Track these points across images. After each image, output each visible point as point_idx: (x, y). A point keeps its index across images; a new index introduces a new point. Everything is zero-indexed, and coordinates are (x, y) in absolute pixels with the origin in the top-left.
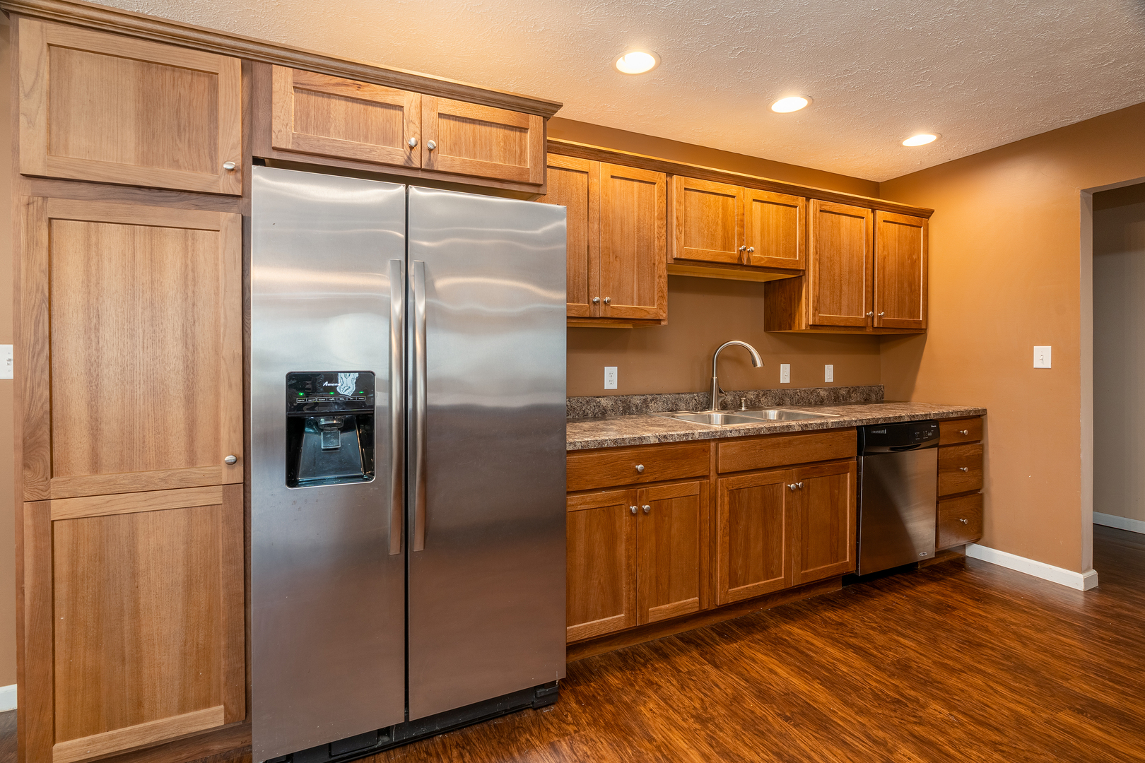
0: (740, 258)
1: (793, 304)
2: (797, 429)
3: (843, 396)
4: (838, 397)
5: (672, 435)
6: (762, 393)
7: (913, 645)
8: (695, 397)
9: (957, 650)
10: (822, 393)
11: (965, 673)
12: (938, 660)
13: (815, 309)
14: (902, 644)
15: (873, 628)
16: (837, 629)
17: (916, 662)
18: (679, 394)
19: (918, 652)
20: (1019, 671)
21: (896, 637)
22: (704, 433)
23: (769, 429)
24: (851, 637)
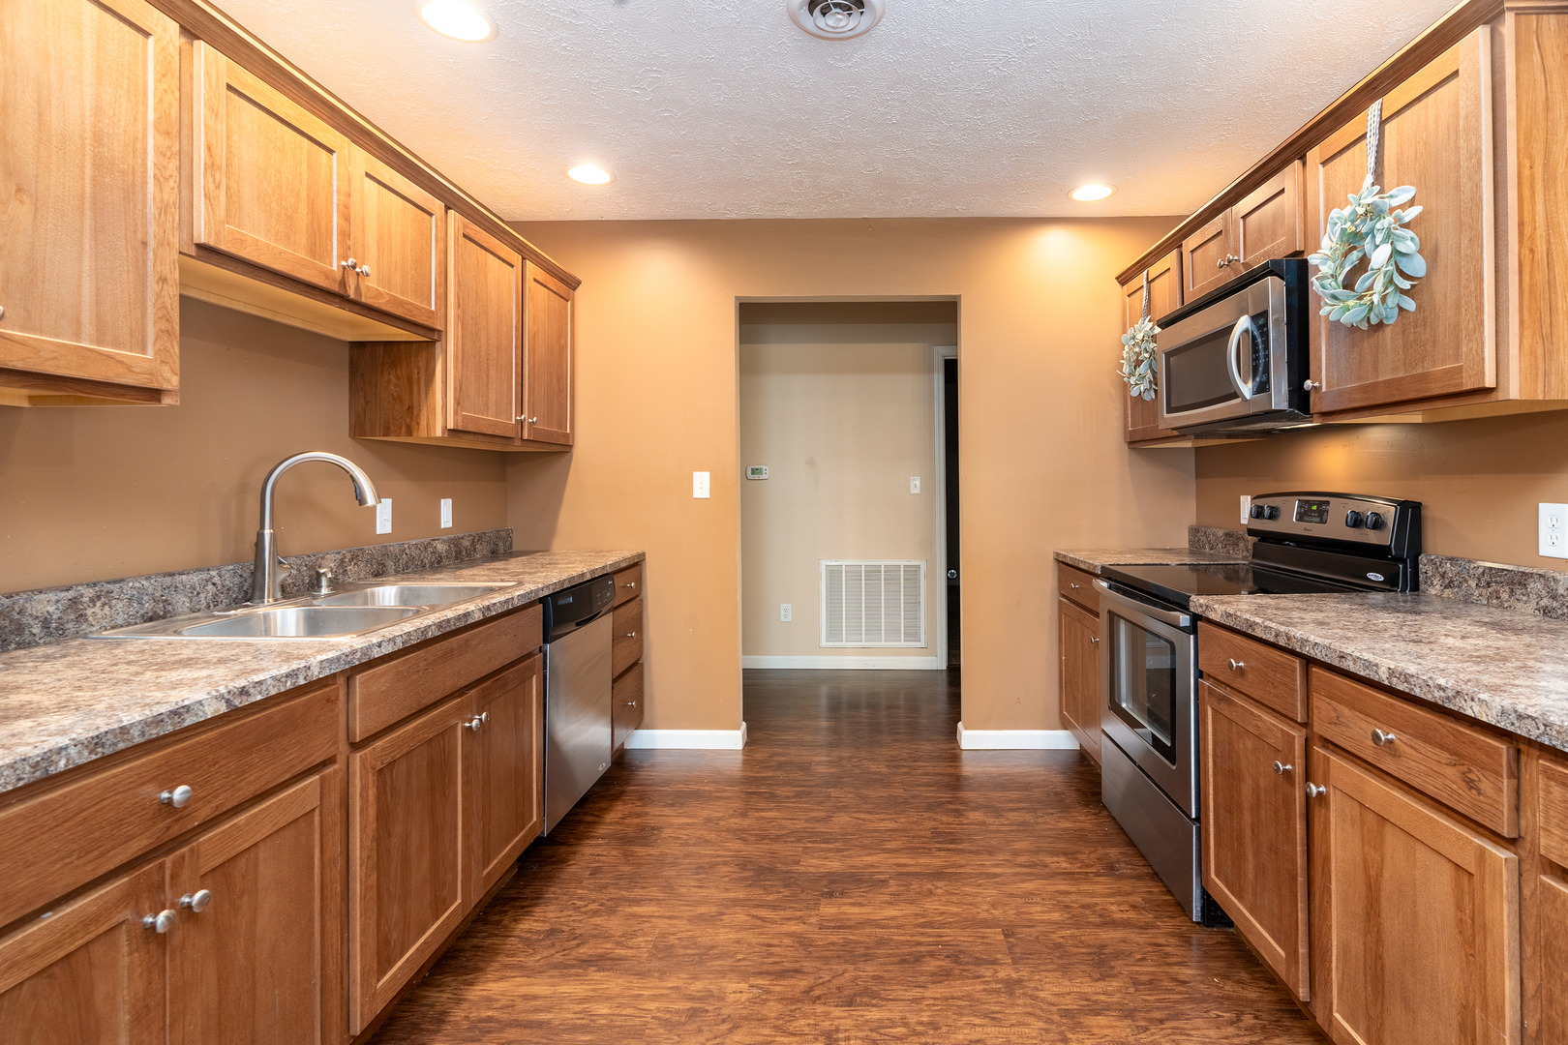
0: (343, 283)
1: (415, 389)
2: (478, 616)
3: (466, 550)
4: (461, 552)
5: (260, 683)
6: (349, 556)
7: (655, 909)
8: (212, 577)
9: (699, 887)
10: (441, 547)
11: (726, 914)
12: (691, 914)
13: (458, 403)
14: (643, 917)
15: (596, 913)
16: (553, 945)
17: (673, 934)
18: (171, 575)
19: (665, 917)
20: (762, 878)
21: (629, 910)
22: (330, 661)
23: (439, 625)
24: (578, 945)
